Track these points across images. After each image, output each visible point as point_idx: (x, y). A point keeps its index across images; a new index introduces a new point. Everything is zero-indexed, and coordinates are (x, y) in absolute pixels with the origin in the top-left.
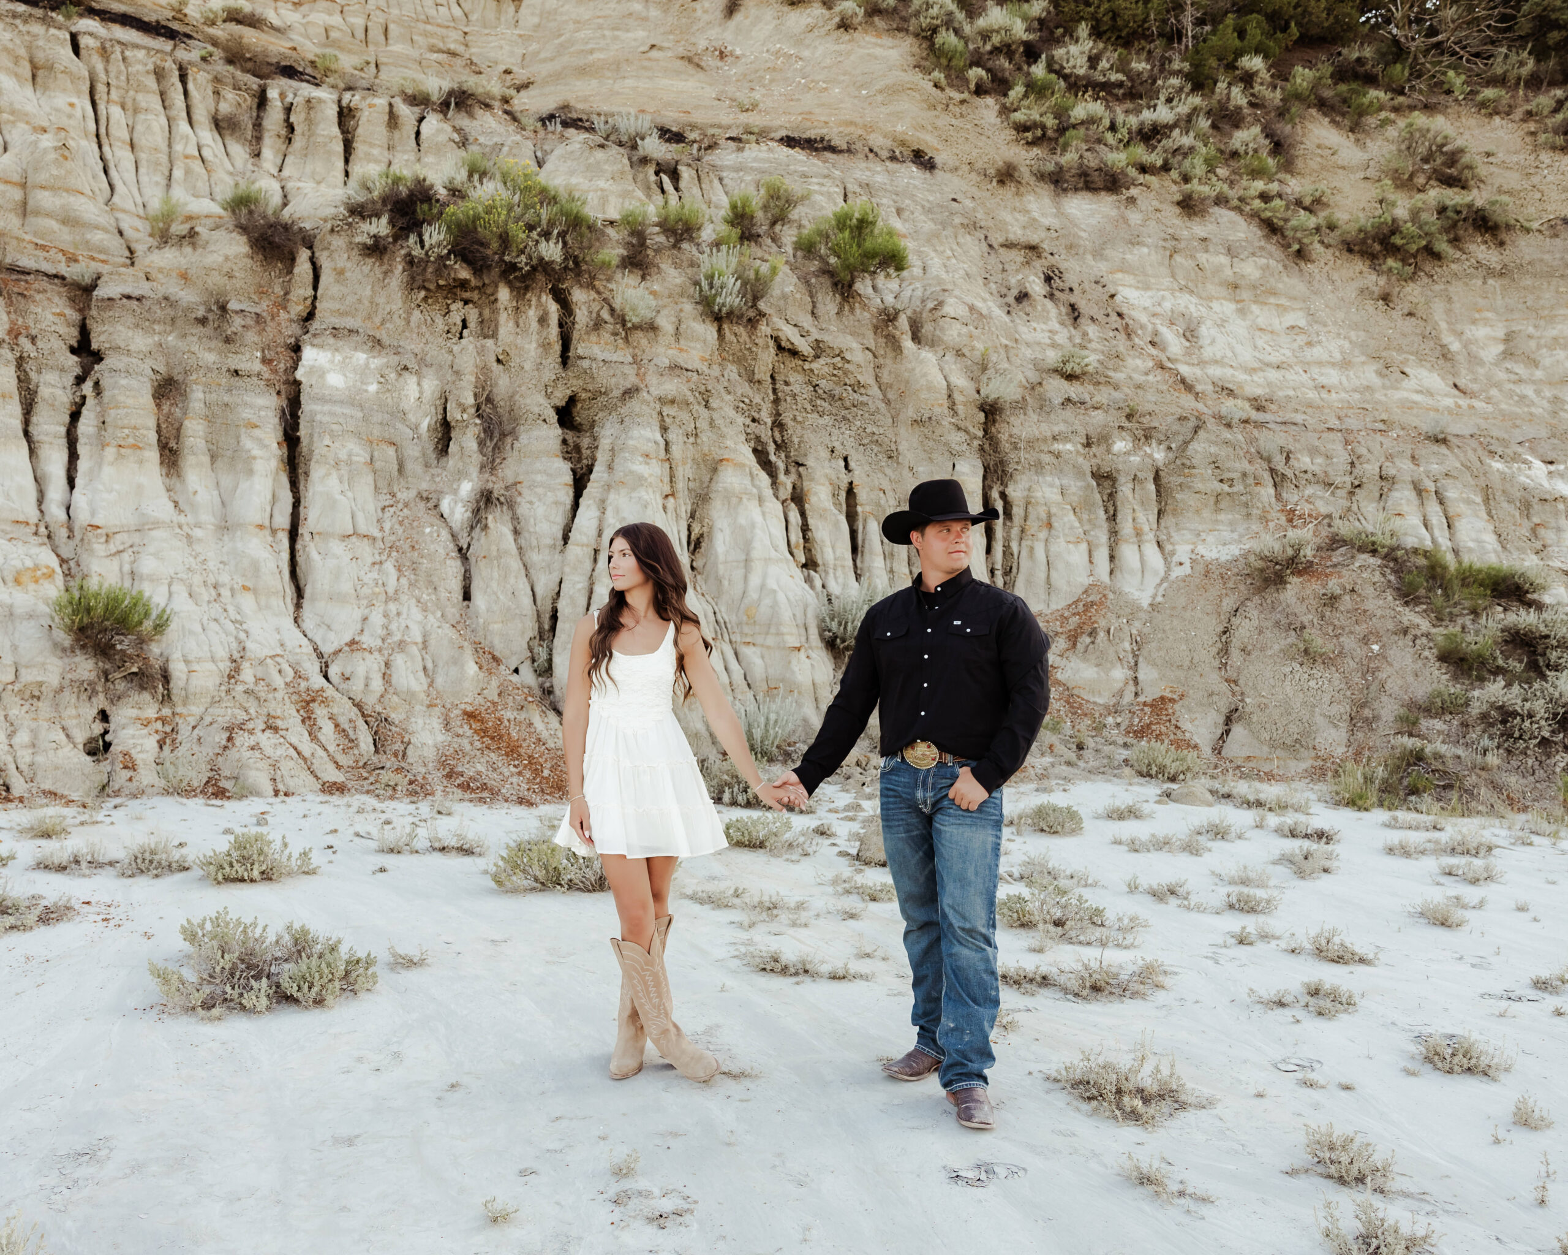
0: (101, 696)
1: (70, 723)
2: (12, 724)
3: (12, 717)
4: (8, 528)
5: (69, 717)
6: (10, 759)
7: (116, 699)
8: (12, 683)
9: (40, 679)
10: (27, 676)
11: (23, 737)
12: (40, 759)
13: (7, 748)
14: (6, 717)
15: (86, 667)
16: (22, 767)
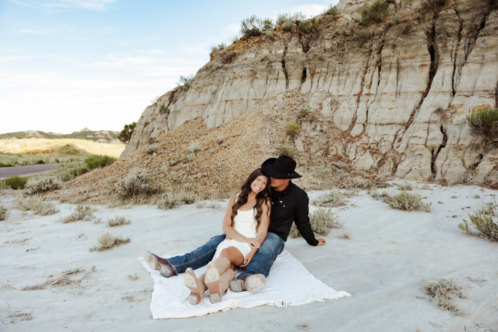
0: (481, 150)
1: (465, 158)
2: (447, 158)
3: (448, 155)
4: (481, 93)
5: (467, 157)
6: (440, 168)
7: (487, 151)
8: (454, 145)
9: (463, 143)
10: (461, 142)
11: (448, 162)
12: (449, 169)
13: (441, 165)
14: (447, 155)
15: (479, 140)
16: (443, 171)
